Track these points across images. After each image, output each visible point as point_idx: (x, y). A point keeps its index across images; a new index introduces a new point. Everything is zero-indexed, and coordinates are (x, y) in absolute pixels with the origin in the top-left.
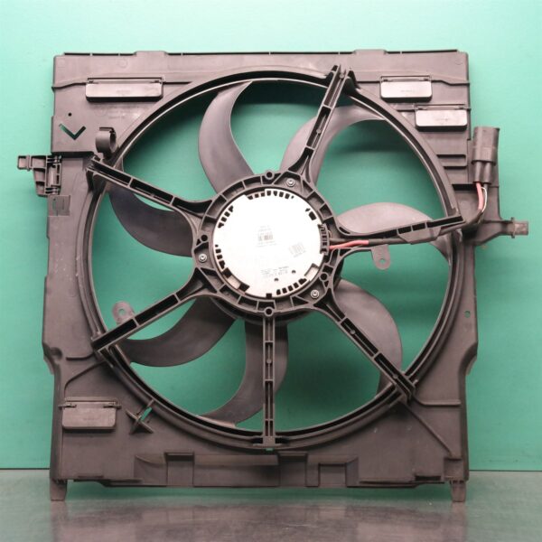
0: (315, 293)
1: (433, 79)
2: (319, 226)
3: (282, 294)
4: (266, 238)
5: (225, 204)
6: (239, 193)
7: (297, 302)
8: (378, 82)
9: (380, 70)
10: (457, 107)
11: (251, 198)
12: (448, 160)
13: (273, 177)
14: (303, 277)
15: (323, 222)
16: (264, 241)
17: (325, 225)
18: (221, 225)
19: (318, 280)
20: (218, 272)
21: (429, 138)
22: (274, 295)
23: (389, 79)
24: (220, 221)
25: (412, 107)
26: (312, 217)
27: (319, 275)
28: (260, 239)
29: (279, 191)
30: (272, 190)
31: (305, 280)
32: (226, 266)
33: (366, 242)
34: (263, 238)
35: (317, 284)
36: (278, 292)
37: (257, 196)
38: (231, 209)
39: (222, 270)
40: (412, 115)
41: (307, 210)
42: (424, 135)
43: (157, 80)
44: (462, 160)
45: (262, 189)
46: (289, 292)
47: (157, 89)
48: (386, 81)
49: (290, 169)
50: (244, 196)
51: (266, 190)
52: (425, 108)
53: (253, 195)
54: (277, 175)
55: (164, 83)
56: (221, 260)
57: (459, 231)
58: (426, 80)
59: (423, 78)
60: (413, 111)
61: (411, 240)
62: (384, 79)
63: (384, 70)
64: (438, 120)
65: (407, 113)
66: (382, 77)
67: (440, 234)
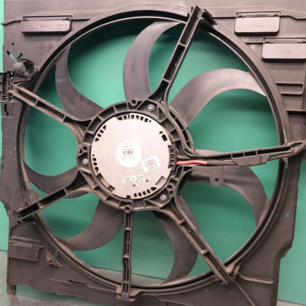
0: (164, 197)
1: (282, 15)
2: (169, 147)
3: (138, 197)
4: (129, 152)
5: (100, 124)
6: (111, 116)
7: (148, 203)
8: (234, 18)
9: (237, 7)
10: (301, 40)
11: (120, 119)
12: (286, 87)
13: (136, 103)
14: (154, 186)
15: (173, 143)
16: (126, 155)
17: (174, 146)
18: (97, 140)
19: (165, 189)
20: (93, 175)
21: (273, 68)
22: (132, 197)
23: (244, 15)
24: (96, 136)
25: (260, 40)
26: (164, 138)
27: (166, 186)
28: (124, 153)
29: (140, 115)
30: (135, 115)
31: (155, 188)
32: (99, 172)
33: (205, 162)
34: (126, 152)
35: (164, 191)
36: (135, 195)
37: (125, 118)
38: (105, 127)
39: (96, 174)
40: (259, 48)
41: (161, 132)
42: (268, 65)
43: (67, 18)
44: (299, 88)
45: (129, 113)
46: (143, 196)
47: (66, 26)
48: (240, 17)
49: (149, 98)
50: (114, 118)
51: (131, 114)
52: (271, 41)
53: (122, 116)
54: (139, 103)
55: (72, 20)
56: (96, 166)
57: (286, 160)
58: (276, 16)
59: (273, 14)
60: (261, 44)
61: (241, 165)
62: (239, 15)
63: (241, 7)
64: (282, 53)
65: (256, 45)
66: (237, 13)
67: (269, 160)
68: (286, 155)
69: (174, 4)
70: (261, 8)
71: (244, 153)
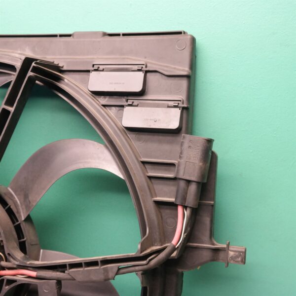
1: (147, 69)
8: (88, 71)
21: (139, 140)
23: (101, 67)
25: (123, 101)
42: (131, 136)
48: (96, 70)
52: (136, 103)
58: (139, 70)
59: (136, 67)
60: (123, 106)
61: (80, 280)
62: (96, 67)
63: (100, 57)
64: (147, 120)
65: (117, 108)
66: (93, 65)
67: (117, 274)
68: (140, 268)
69: (19, 52)
70: (124, 58)
71: (83, 262)
